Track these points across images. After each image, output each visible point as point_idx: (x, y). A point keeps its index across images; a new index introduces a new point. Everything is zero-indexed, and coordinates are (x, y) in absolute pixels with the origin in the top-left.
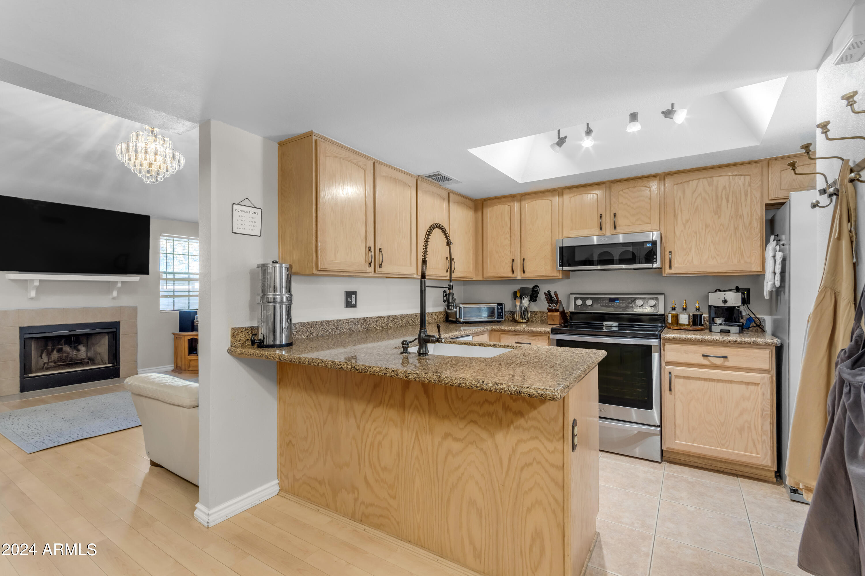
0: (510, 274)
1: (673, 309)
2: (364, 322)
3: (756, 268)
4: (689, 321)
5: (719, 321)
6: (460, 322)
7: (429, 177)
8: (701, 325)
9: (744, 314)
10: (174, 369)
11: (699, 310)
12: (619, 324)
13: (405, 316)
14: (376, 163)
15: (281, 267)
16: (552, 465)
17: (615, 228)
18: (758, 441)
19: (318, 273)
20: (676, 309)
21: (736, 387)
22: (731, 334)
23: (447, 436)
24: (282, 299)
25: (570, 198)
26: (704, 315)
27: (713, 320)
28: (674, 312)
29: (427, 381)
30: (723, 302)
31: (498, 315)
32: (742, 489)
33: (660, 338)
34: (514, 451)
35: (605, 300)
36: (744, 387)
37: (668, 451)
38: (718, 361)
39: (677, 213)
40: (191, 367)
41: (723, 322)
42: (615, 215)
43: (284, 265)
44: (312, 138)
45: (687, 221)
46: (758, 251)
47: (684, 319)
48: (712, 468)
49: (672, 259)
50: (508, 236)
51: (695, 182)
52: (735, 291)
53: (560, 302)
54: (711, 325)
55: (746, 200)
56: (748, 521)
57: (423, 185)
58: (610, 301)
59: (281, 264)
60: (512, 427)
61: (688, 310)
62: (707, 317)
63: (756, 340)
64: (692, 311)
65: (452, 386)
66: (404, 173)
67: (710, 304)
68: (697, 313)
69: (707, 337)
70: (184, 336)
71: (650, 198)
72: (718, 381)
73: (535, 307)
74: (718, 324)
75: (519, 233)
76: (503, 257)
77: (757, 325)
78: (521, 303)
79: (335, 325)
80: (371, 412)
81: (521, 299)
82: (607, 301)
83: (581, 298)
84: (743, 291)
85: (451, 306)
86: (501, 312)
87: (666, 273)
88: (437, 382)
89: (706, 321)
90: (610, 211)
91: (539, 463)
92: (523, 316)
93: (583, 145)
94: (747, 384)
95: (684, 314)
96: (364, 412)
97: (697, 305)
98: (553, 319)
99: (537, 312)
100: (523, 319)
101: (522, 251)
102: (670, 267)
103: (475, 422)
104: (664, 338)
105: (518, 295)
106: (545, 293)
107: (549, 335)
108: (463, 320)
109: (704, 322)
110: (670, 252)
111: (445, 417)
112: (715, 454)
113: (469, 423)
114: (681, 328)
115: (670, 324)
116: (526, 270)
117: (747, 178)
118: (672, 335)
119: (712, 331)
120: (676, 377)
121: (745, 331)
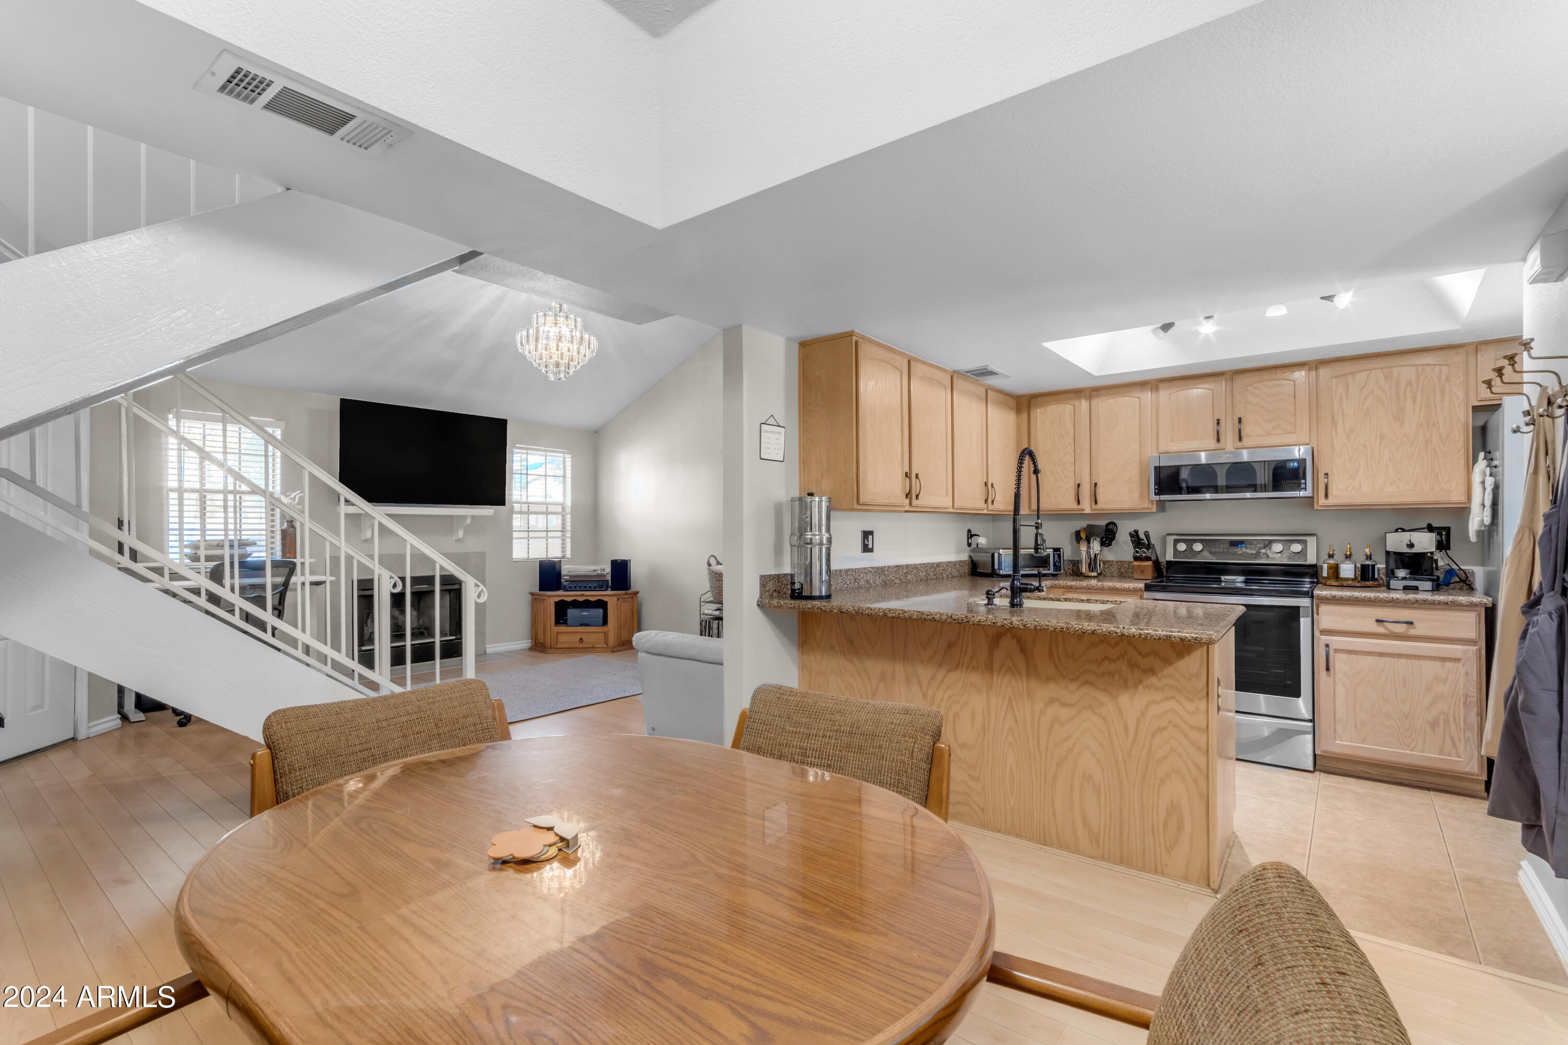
0: (1074, 506)
1: (1331, 556)
2: (882, 572)
3: (1457, 497)
4: (1355, 574)
5: (1401, 573)
6: (999, 576)
7: (967, 372)
8: (1374, 579)
9: (1440, 563)
10: (532, 646)
11: (1371, 559)
12: (1246, 579)
13: (925, 565)
14: (911, 361)
15: (820, 502)
16: (1192, 728)
17: (1240, 439)
18: (1459, 738)
19: (859, 507)
20: (1335, 556)
21: (1425, 664)
22: (1420, 592)
23: (1052, 701)
24: (821, 539)
25: (1170, 395)
26: (1379, 566)
27: (1393, 572)
28: (1331, 561)
29: (1052, 629)
30: (1408, 547)
31: (1055, 565)
32: (1434, 802)
33: (1312, 597)
34: (1143, 714)
35: (1223, 544)
36: (1438, 664)
37: (1324, 756)
38: (1400, 629)
39: (1336, 419)
40: (559, 644)
41: (1407, 574)
42: (1240, 420)
43: (824, 498)
44: (852, 340)
45: (1352, 430)
46: (1461, 474)
47: (1347, 570)
48: (1391, 780)
49: (1330, 485)
50: (1070, 450)
51: (1364, 375)
52: (1426, 530)
53: (1152, 546)
54: (1390, 580)
55: (1443, 400)
56: (1441, 832)
57: (959, 383)
58: (1231, 546)
59: (821, 498)
60: (1140, 687)
61: (1353, 557)
62: (1383, 568)
63: (1455, 598)
64: (1361, 560)
65: (1084, 633)
66: (939, 368)
67: (1387, 550)
68: (1368, 562)
69: (1383, 595)
70: (550, 596)
71: (1295, 397)
72: (1400, 656)
73: (1109, 555)
74: (1400, 578)
75: (1087, 446)
76: (1062, 481)
77: (1461, 581)
78: (1089, 548)
79: (853, 577)
80: (944, 677)
81: (1089, 542)
82: (1227, 545)
83: (1184, 541)
84: (1440, 531)
85: (1040, 549)
86: (1058, 560)
87: (1320, 504)
88: (1064, 630)
89: (1381, 575)
90: (1233, 415)
91: (1176, 726)
92: (1092, 566)
93: (1200, 331)
94: (1443, 659)
95: (1348, 564)
96: (933, 678)
97: (1367, 550)
98: (1142, 572)
99: (1113, 562)
100: (1092, 571)
101: (1094, 473)
102: (1326, 496)
103: (1091, 684)
104: (1318, 596)
105: (1083, 536)
106: (1130, 534)
107: (1140, 593)
108: (1004, 573)
109: (1378, 576)
110: (1326, 474)
111: (1048, 679)
112: (1395, 759)
113: (1083, 684)
114: (1343, 584)
115: (1325, 578)
116: (1100, 499)
117: (1445, 369)
118: (1330, 592)
119: (1391, 587)
120: (1336, 651)
121: (1443, 588)
